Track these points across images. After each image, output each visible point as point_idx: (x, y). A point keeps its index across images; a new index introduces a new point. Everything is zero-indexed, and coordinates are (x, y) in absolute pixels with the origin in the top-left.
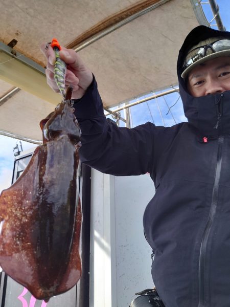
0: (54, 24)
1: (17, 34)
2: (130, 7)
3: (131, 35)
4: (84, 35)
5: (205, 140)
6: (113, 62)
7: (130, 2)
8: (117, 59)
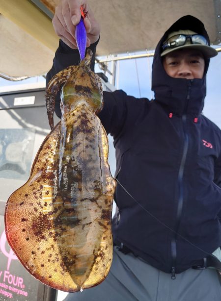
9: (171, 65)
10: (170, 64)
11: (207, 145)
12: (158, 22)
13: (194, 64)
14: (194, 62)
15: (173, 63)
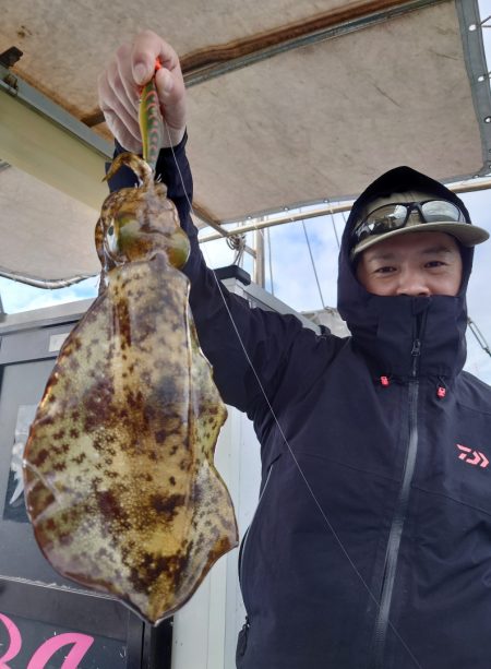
0: (119, 22)
1: (22, 34)
2: (314, 18)
3: (302, 82)
4: (190, 58)
5: (385, 381)
6: (249, 127)
7: (316, 7)
8: (260, 124)
9: (378, 275)
10: (378, 271)
11: (473, 458)
12: (346, 156)
13: (435, 269)
14: (434, 264)
15: (385, 270)
